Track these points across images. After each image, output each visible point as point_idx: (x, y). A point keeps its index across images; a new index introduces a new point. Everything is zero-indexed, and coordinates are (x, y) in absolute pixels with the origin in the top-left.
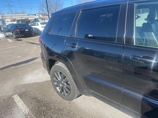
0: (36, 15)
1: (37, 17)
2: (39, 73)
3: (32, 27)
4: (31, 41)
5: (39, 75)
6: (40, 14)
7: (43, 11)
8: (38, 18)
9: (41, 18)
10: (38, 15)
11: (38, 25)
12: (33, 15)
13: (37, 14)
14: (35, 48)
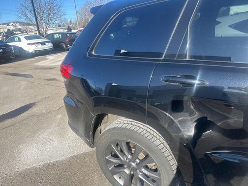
0: (8, 25)
1: (11, 28)
2: (51, 138)
3: (8, 44)
4: (11, 71)
5: (52, 143)
6: (17, 22)
7: (26, 16)
8: (13, 30)
9: (20, 30)
10: (12, 25)
11: (20, 40)
12: (3, 24)
13: (12, 23)
14: (24, 83)
